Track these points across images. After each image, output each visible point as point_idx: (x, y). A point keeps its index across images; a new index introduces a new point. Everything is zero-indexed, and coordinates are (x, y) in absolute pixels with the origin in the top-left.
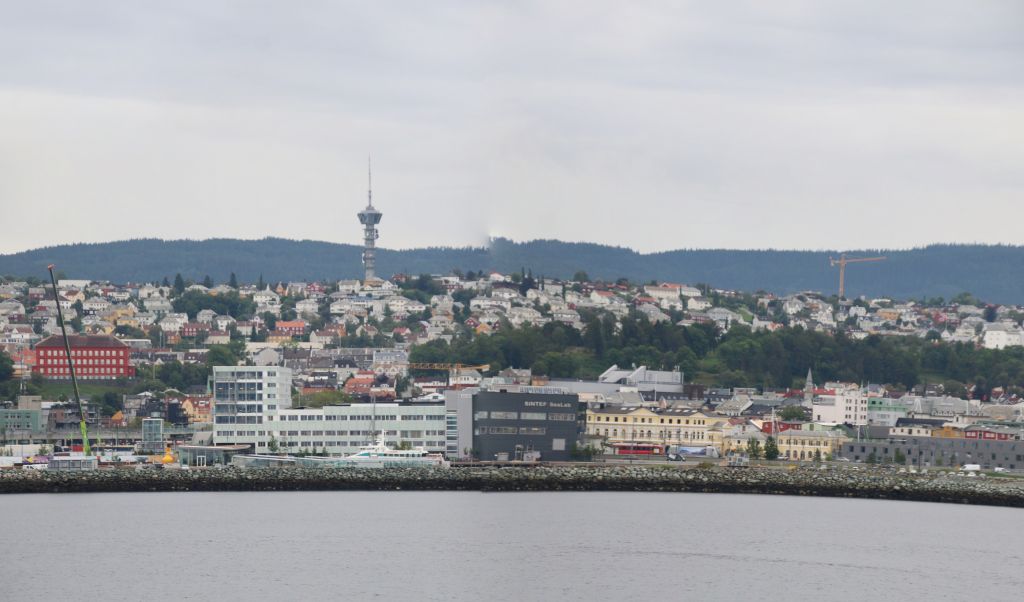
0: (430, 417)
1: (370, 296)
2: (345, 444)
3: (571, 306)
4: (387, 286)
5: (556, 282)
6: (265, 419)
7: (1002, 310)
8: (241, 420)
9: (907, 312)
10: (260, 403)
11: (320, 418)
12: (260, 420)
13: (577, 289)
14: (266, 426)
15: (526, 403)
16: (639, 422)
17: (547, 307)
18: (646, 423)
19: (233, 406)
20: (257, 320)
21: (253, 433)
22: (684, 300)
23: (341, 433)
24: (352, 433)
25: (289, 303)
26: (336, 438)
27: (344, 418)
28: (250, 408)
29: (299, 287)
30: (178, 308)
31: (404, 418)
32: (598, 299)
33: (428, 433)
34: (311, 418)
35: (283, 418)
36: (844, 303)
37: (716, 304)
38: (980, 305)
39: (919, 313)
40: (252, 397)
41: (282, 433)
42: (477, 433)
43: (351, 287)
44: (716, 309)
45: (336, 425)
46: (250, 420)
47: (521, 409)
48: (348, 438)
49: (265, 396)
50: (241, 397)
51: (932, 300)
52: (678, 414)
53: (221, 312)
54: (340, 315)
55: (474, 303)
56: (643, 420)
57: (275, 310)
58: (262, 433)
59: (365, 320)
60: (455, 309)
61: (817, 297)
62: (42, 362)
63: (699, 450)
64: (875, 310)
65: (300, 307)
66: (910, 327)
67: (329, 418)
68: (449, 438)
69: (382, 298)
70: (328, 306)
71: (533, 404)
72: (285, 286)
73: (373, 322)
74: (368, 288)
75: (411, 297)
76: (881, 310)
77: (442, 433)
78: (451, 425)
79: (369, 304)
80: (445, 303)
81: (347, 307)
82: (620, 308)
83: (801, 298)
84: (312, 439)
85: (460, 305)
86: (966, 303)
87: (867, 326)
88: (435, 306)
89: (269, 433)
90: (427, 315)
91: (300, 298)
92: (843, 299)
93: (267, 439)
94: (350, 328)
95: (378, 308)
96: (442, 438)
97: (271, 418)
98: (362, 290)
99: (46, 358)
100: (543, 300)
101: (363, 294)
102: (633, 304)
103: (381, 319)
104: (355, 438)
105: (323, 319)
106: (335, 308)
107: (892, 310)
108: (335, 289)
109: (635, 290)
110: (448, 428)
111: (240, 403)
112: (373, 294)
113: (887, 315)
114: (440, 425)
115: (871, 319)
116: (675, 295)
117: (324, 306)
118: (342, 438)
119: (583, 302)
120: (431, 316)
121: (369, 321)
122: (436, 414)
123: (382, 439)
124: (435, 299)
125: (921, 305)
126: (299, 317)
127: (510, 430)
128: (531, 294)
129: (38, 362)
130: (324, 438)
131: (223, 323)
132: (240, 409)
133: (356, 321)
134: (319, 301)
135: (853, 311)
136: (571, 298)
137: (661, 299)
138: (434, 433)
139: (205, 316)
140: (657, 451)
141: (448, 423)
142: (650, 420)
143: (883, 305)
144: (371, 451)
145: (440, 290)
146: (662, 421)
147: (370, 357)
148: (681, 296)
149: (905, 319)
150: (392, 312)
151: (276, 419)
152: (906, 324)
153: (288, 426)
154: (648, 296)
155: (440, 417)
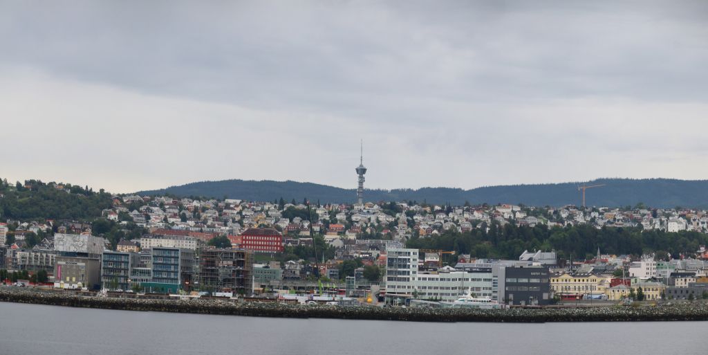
0: (485, 280)
1: (368, 212)
2: (449, 294)
3: (467, 220)
4: (376, 207)
5: (459, 207)
6: (411, 279)
7: (659, 211)
8: (400, 280)
9: (616, 213)
10: (408, 270)
11: (437, 279)
12: (408, 279)
13: (468, 210)
14: (411, 283)
15: (532, 274)
16: (564, 282)
17: (458, 221)
18: (568, 282)
19: (396, 271)
20: (320, 223)
21: (405, 287)
22: (514, 212)
23: (448, 288)
24: (453, 288)
25: (333, 214)
26: (445, 291)
27: (449, 280)
28: (404, 273)
29: (337, 207)
30: (285, 215)
31: (473, 280)
32: (477, 215)
33: (484, 288)
34: (433, 279)
35: (419, 279)
36: (588, 210)
37: (528, 215)
38: (649, 209)
39: (623, 215)
40: (405, 266)
41: (419, 287)
42: (507, 289)
43: (359, 207)
44: (529, 217)
45: (445, 284)
46: (404, 279)
47: (530, 277)
48: (451, 291)
49: (411, 266)
50: (400, 266)
51: (627, 207)
52: (582, 276)
53: (304, 219)
54: (357, 222)
55: (415, 218)
56: (566, 280)
57: (327, 217)
58: (409, 287)
59: (369, 225)
60: (408, 220)
61: (575, 208)
62: (244, 242)
63: (598, 296)
64: (602, 214)
65: (338, 217)
66: (620, 222)
67: (441, 279)
68: (494, 292)
69: (374, 213)
70: (350, 217)
71: (534, 274)
72: (329, 206)
73: (372, 225)
74: (367, 208)
75: (388, 213)
76: (605, 214)
77: (490, 289)
78: (495, 284)
79: (369, 216)
80: (402, 217)
81: (359, 218)
82: (487, 219)
83: (567, 209)
84: (433, 291)
85: (410, 218)
86: (641, 208)
87: (601, 222)
88: (398, 218)
89: (413, 287)
90: (396, 223)
91: (337, 212)
92: (587, 208)
93: (412, 290)
94: (364, 229)
95: (373, 218)
96: (490, 292)
97: (414, 279)
98: (364, 209)
99: (246, 240)
100: (456, 218)
101: (365, 211)
102: (492, 217)
103: (376, 224)
104: (454, 291)
105: (350, 225)
106: (354, 218)
107: (609, 213)
108: (352, 208)
109: (492, 209)
110: (494, 286)
111: (399, 270)
112: (370, 211)
113: (609, 216)
114: (489, 284)
115: (602, 218)
116: (510, 210)
117: (349, 217)
118: (448, 291)
119: (471, 217)
120: (398, 224)
121: (371, 226)
122: (489, 278)
123: (469, 292)
124: (398, 215)
125: (622, 210)
126: (338, 222)
127: (525, 289)
128: (451, 215)
129: (242, 242)
130: (439, 291)
131: (306, 224)
132: (400, 273)
133: (365, 225)
134: (346, 214)
135: (593, 214)
136: (466, 215)
137: (504, 213)
138: (487, 288)
139: (297, 220)
140: (578, 298)
141: (494, 283)
142: (570, 280)
143: (605, 210)
144: (465, 299)
145: (399, 210)
146: (575, 281)
147: (384, 245)
148: (512, 211)
149: (618, 218)
150: (380, 221)
151: (416, 279)
152: (618, 220)
153: (422, 283)
154: (498, 212)
155: (490, 280)
